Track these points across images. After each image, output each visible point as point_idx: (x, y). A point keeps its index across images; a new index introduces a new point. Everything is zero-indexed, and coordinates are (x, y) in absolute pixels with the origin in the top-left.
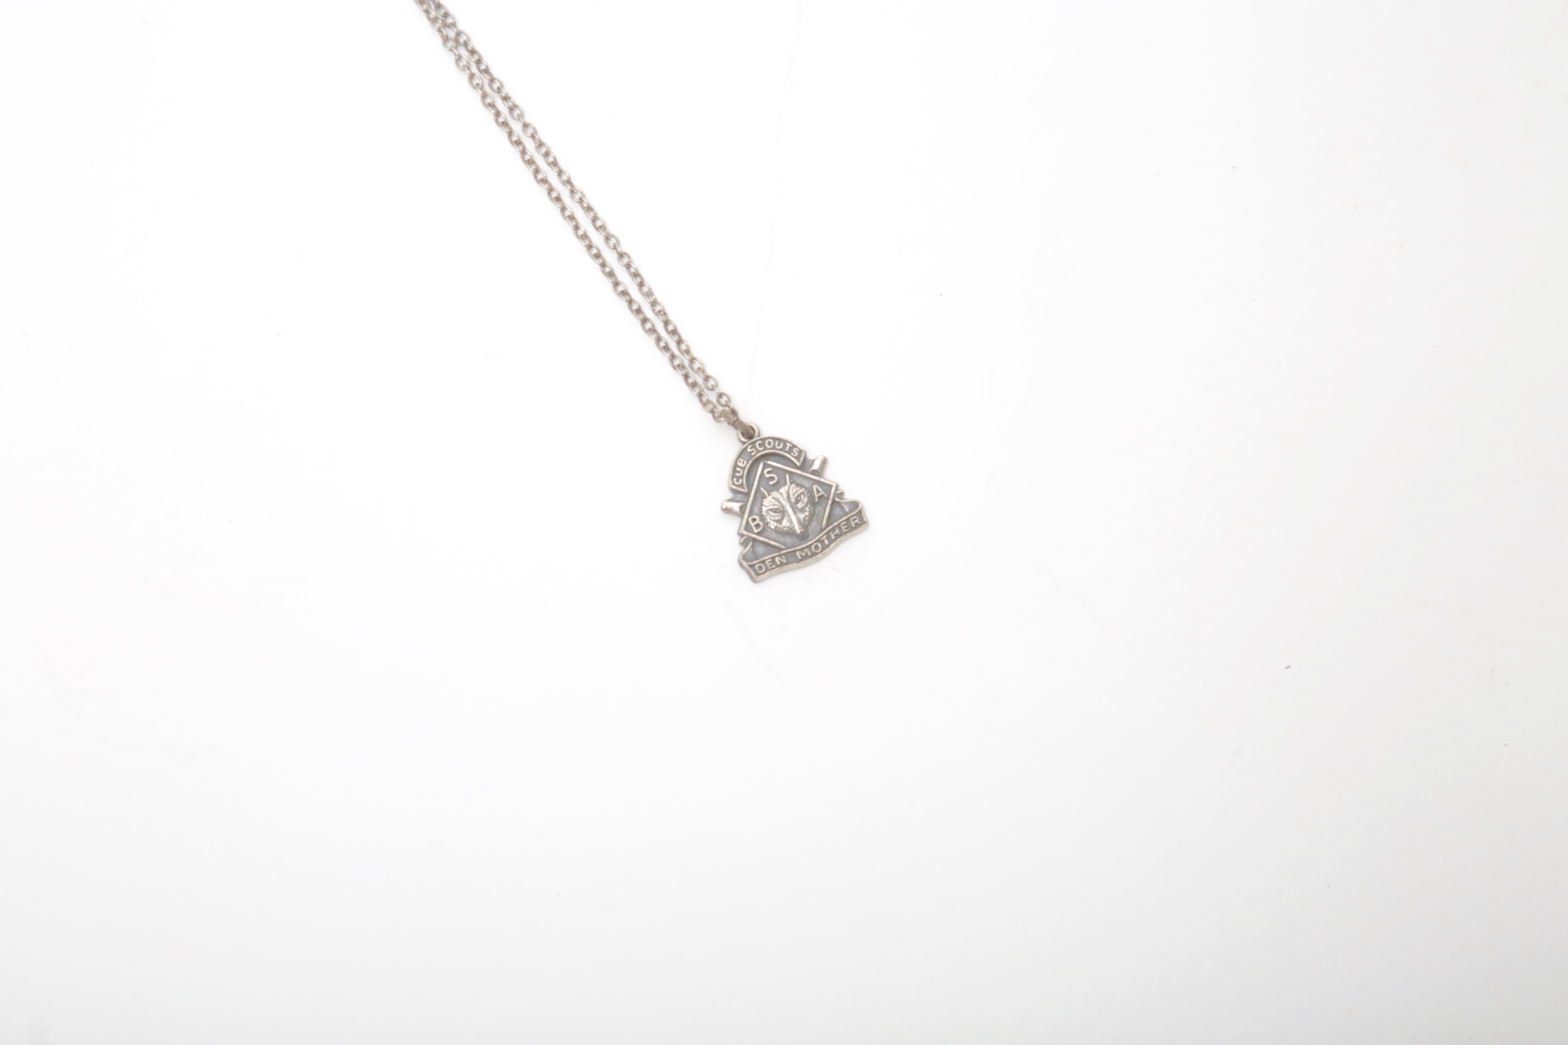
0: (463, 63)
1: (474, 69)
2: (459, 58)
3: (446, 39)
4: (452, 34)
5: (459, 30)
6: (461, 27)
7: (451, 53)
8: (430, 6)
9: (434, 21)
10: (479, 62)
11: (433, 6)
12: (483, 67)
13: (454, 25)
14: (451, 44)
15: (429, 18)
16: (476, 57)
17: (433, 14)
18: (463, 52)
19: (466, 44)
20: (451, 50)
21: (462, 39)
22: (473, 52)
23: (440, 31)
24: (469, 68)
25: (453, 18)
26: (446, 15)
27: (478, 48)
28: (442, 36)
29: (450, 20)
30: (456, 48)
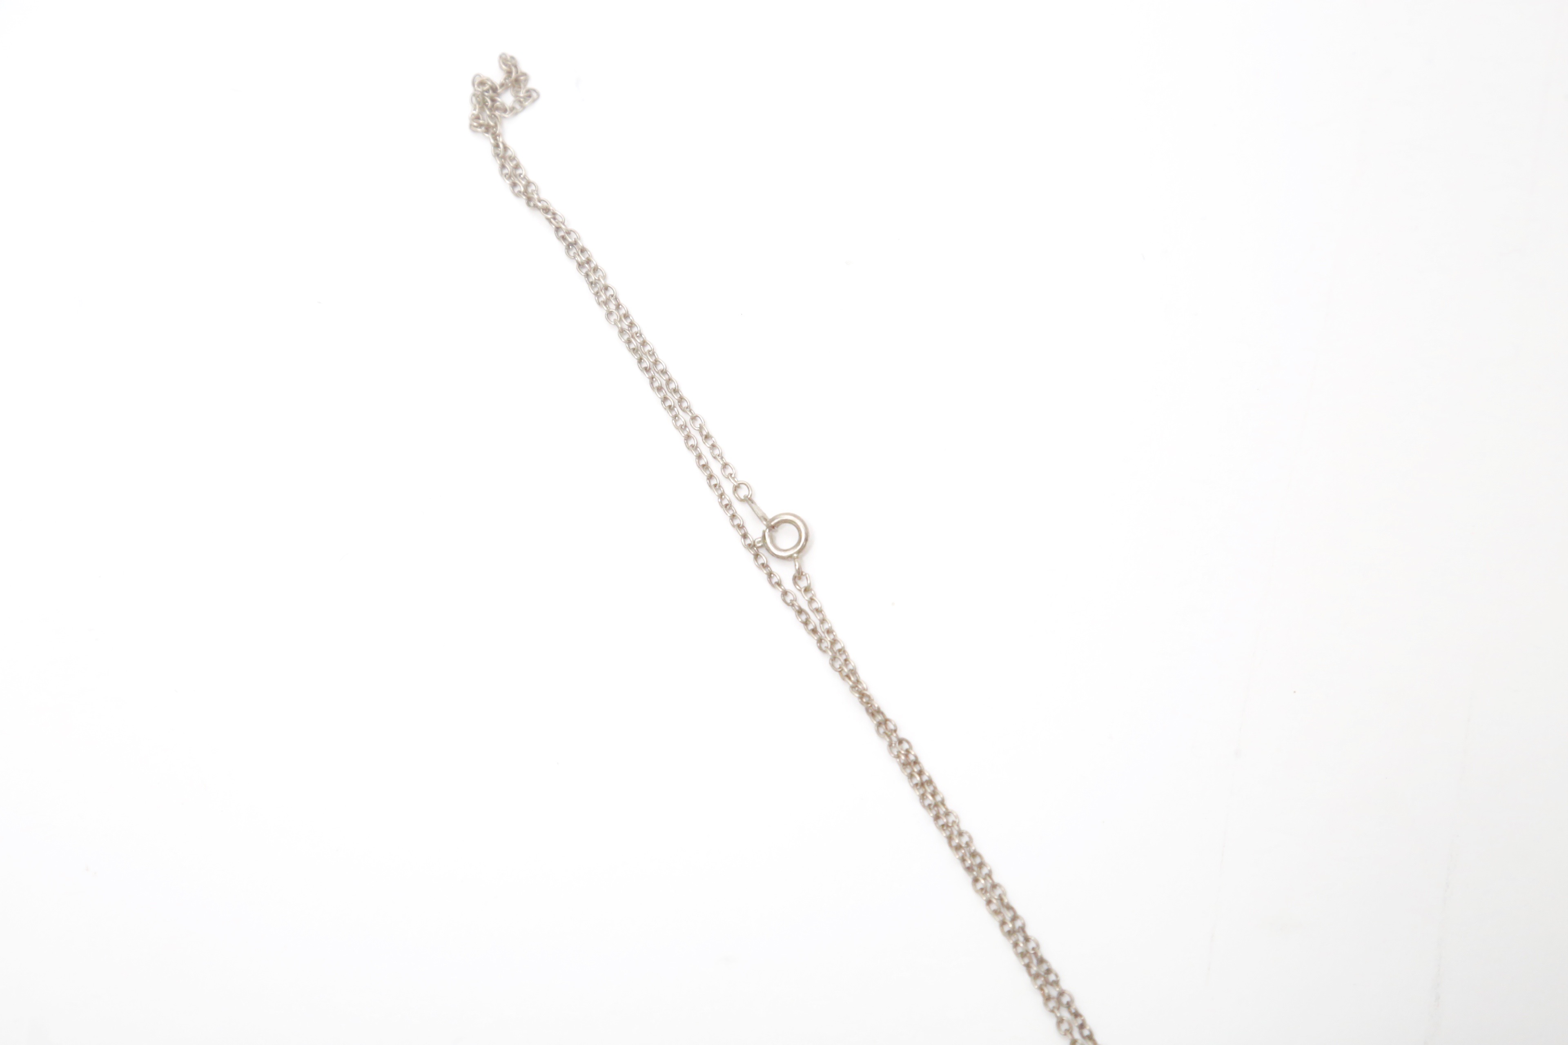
0: (1065, 1026)
1: (1077, 1035)
2: (1060, 1021)
3: (1047, 999)
4: (1054, 992)
5: (1062, 990)
6: (1065, 985)
7: (1052, 1015)
8: (1031, 961)
9: (1036, 976)
10: (1082, 1026)
11: (1035, 961)
12: (1086, 1032)
13: (1056, 983)
14: (1052, 1004)
15: (1030, 974)
16: (1079, 1021)
17: (1034, 969)
18: (1065, 1014)
19: (1069, 1005)
20: (1052, 1011)
21: (1065, 999)
22: (1076, 1015)
23: (1041, 988)
24: (1071, 1034)
25: (1057, 976)
26: (1049, 971)
27: (1082, 1010)
28: (1043, 995)
29: (1052, 978)
30: (1058, 1009)
